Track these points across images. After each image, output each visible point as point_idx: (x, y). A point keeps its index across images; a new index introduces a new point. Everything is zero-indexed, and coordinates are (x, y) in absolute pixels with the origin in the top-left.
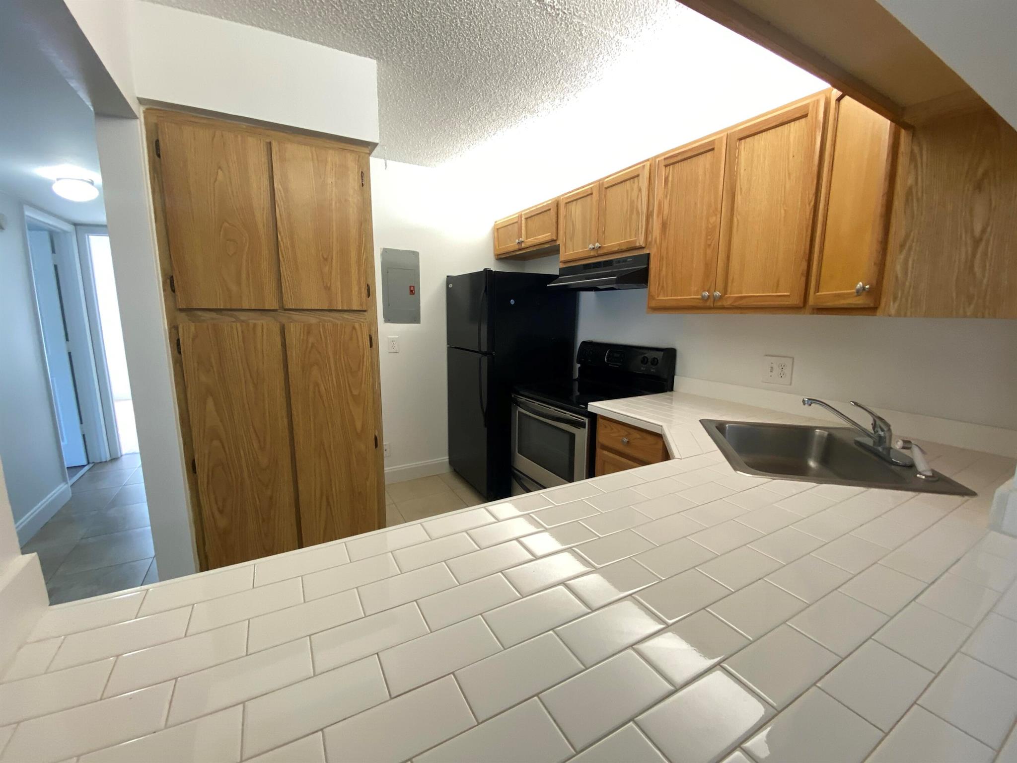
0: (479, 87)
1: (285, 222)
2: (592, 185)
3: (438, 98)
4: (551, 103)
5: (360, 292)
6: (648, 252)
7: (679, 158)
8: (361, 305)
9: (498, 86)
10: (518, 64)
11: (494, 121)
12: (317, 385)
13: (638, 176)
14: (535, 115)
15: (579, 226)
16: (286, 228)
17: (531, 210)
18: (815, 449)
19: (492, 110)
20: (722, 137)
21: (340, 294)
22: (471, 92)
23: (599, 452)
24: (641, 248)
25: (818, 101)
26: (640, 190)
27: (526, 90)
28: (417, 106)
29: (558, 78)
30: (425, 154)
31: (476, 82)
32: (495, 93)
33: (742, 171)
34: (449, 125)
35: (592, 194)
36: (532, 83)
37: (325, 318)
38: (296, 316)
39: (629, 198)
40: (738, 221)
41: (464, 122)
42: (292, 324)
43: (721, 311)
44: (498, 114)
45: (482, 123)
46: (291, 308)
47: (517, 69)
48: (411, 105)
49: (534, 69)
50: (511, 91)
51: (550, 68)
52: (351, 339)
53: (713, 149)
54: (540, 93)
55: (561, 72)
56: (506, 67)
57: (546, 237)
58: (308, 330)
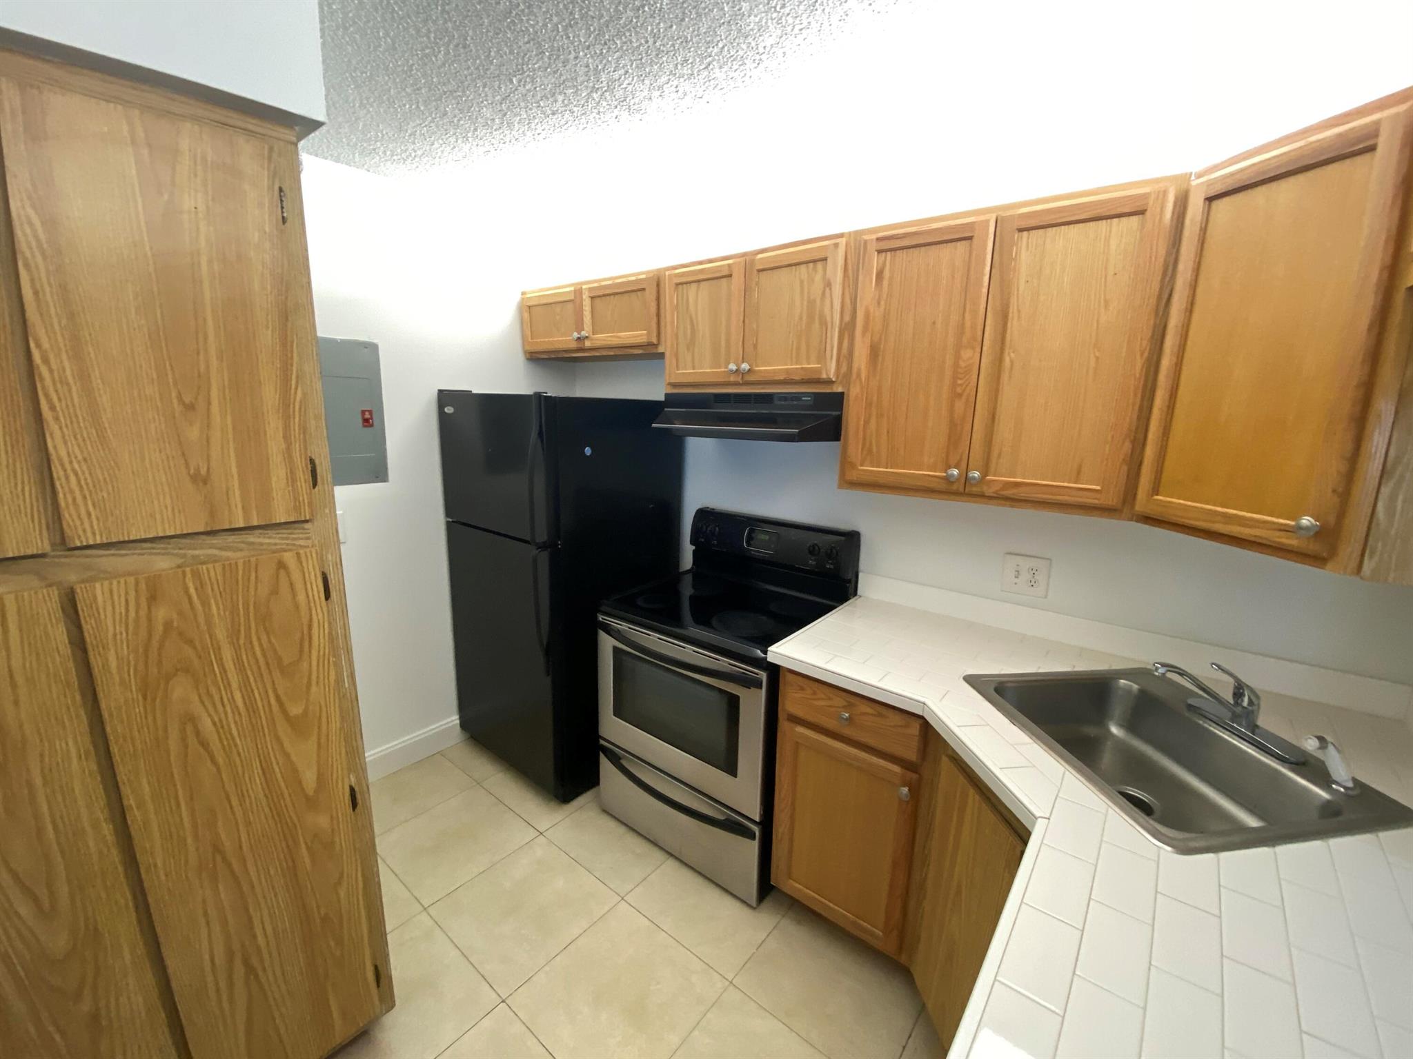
0: (550, 38)
1: (53, 311)
2: (730, 262)
3: (450, 41)
4: (676, 101)
5: (292, 478)
6: (840, 390)
7: (906, 243)
8: (297, 509)
9: (589, 46)
10: (646, 9)
11: (553, 114)
12: (190, 719)
13: (825, 259)
14: (638, 116)
15: (704, 328)
16: (57, 327)
17: (604, 283)
18: (1118, 708)
19: (558, 91)
20: (988, 221)
21: (237, 493)
22: (528, 45)
23: (784, 726)
24: (829, 382)
25: (1165, 193)
26: (828, 284)
27: (641, 67)
28: (395, 49)
29: (710, 56)
30: (388, 153)
31: (545, 25)
32: (576, 58)
33: (1022, 282)
34: (458, 103)
35: (730, 276)
36: (657, 55)
37: (197, 552)
38: (108, 561)
39: (806, 298)
40: (1012, 362)
41: (492, 104)
42: (98, 585)
43: (978, 499)
44: (566, 102)
45: (530, 112)
46: (91, 542)
47: (641, 20)
48: (380, 46)
49: (674, 27)
50: (610, 62)
51: (705, 33)
52: (275, 591)
53: (970, 238)
54: (664, 79)
55: (720, 45)
56: (621, 8)
57: (638, 336)
58: (153, 592)
